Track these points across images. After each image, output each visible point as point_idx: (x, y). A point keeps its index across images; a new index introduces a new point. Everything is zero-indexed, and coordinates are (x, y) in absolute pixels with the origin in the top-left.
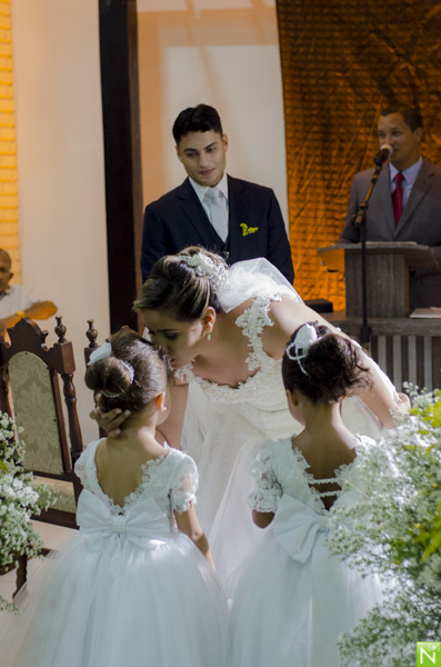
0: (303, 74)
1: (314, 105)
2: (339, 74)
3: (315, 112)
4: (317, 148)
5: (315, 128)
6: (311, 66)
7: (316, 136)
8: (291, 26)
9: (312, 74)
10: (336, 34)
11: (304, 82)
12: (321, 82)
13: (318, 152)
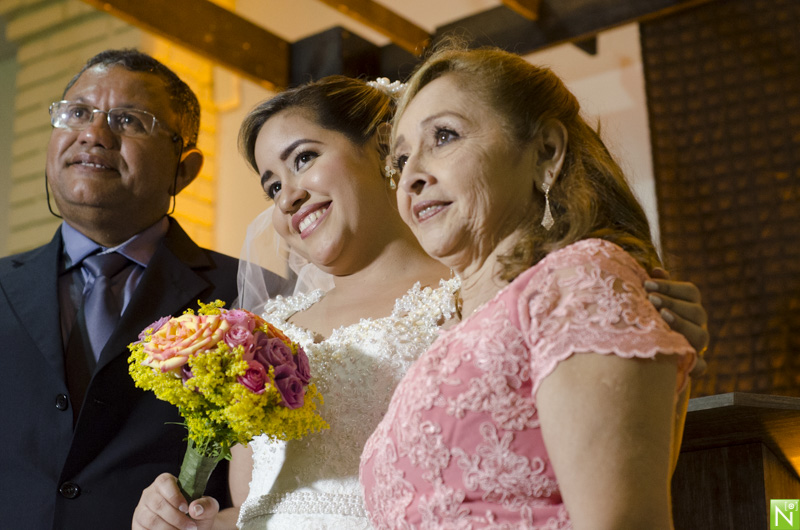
0: (705, 190)
1: (731, 257)
2: (781, 176)
3: (732, 273)
4: (741, 357)
5: (736, 311)
6: (720, 169)
7: (739, 330)
8: (675, 90)
9: (723, 186)
10: (770, 88)
11: (707, 207)
12: (743, 200)
13: (744, 367)
